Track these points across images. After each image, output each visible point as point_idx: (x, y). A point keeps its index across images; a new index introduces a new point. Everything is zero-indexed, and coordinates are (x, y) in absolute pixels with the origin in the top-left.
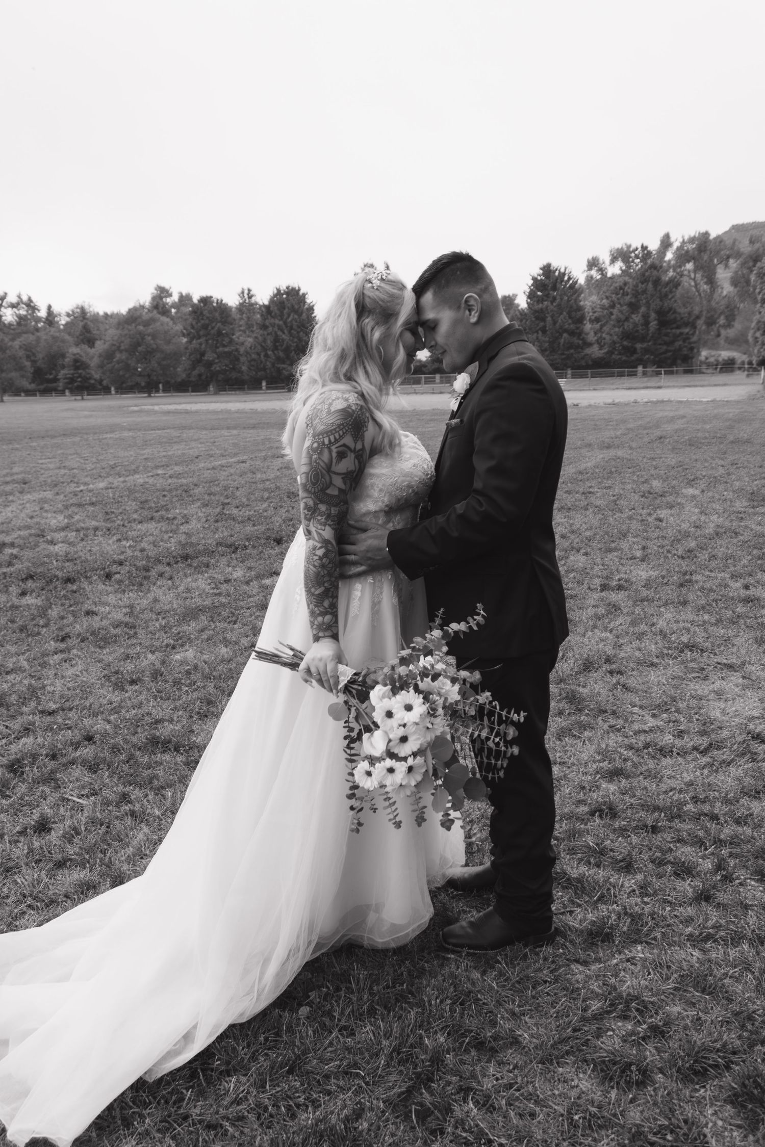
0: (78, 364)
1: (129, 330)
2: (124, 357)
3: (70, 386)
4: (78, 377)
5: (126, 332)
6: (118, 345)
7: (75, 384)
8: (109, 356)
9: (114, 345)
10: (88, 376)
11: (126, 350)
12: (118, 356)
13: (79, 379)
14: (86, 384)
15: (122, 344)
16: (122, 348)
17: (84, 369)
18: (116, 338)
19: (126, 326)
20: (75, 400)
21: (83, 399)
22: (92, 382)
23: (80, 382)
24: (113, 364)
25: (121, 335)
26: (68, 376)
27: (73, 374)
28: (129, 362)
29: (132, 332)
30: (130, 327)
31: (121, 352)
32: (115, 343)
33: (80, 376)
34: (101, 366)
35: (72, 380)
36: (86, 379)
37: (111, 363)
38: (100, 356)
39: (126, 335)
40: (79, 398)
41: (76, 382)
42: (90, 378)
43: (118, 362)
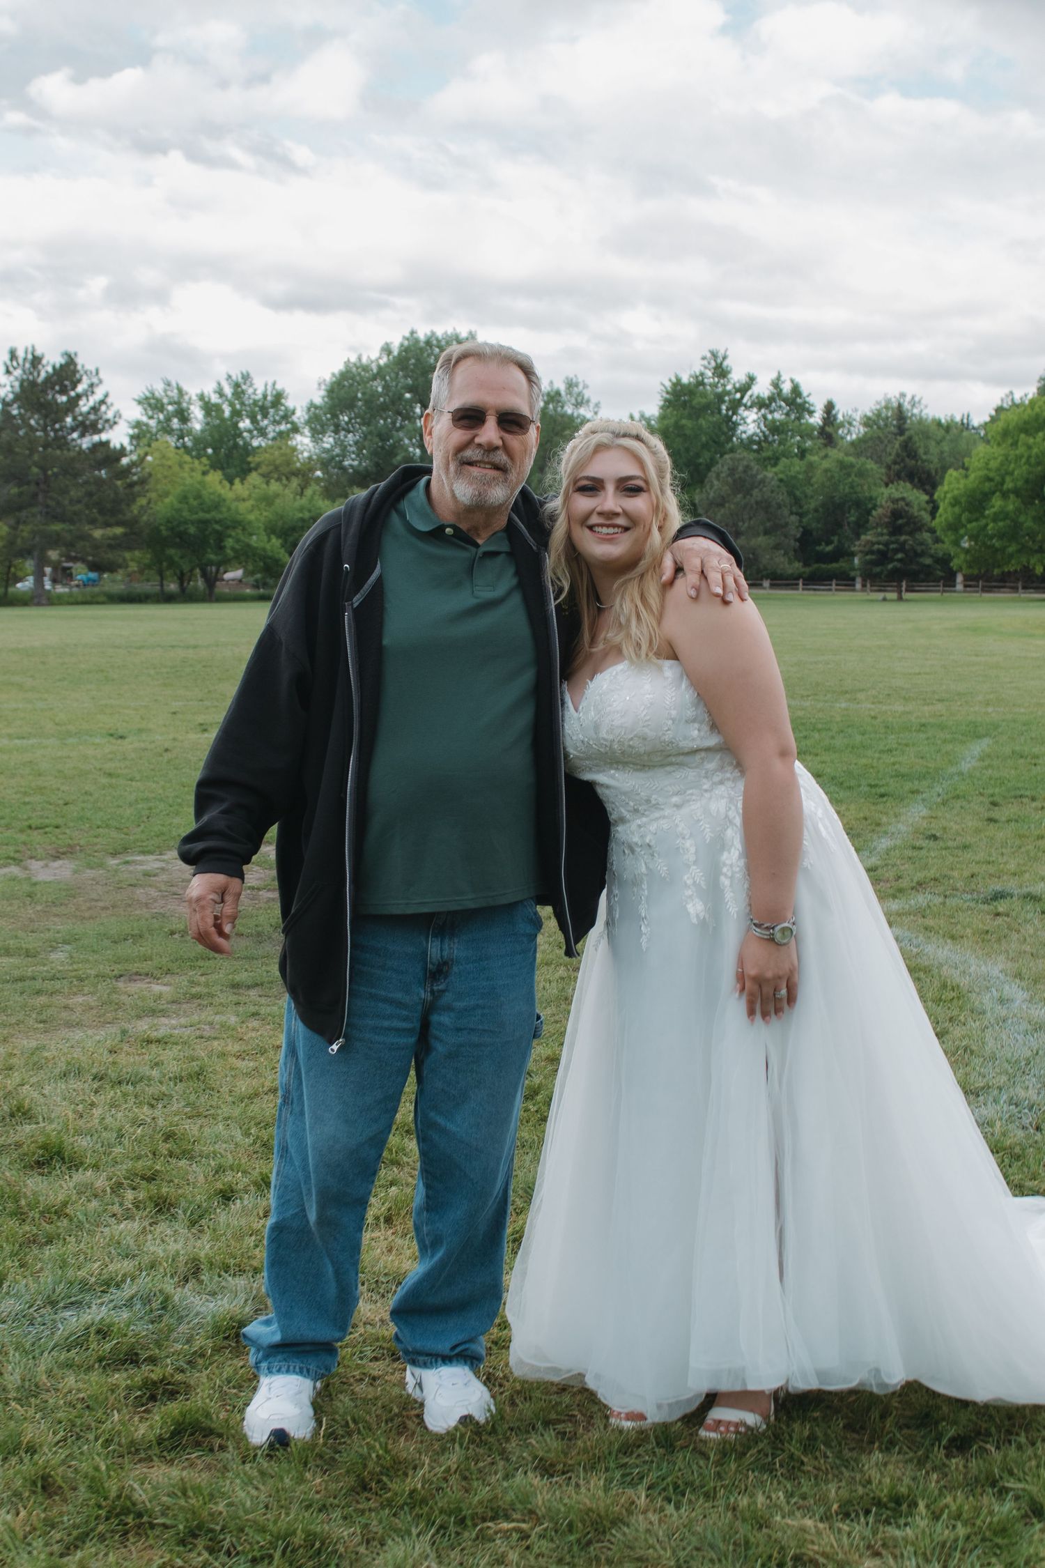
0: (900, 522)
1: (1029, 447)
2: (1011, 507)
3: (878, 569)
4: (896, 551)
5: (1021, 450)
6: (998, 478)
7: (890, 566)
8: (975, 503)
9: (990, 479)
10: (919, 549)
11: (1016, 492)
12: (997, 503)
13: (900, 556)
14: (914, 567)
15: (1008, 479)
16: (1009, 485)
17: (911, 533)
18: (994, 464)
19: (1023, 436)
20: (885, 599)
21: (900, 599)
22: (928, 561)
23: (900, 560)
24: (983, 522)
25: (1006, 456)
26: (876, 547)
27: (886, 544)
28: (1022, 518)
29: (1035, 450)
30: (1031, 440)
31: (1005, 495)
32: (991, 475)
33: (902, 548)
34: (954, 527)
35: (883, 557)
36: (915, 555)
37: (977, 520)
38: (955, 502)
39: (1020, 457)
40: (894, 596)
41: (892, 560)
42: (923, 554)
43: (995, 518)
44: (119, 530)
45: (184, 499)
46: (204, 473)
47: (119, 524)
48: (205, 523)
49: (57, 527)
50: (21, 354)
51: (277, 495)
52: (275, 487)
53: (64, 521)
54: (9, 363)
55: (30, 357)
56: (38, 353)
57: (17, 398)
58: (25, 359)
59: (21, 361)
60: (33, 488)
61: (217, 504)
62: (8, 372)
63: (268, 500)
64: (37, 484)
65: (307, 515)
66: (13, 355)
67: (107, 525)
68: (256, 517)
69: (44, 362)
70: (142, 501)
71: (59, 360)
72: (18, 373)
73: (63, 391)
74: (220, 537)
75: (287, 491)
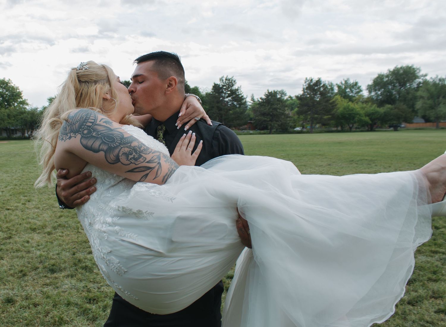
44: (330, 116)
45: (345, 109)
46: (348, 103)
47: (330, 115)
48: (350, 114)
49: (316, 116)
50: (308, 78)
51: (365, 107)
52: (365, 105)
53: (317, 114)
54: (306, 81)
55: (311, 79)
56: (312, 78)
58: (309, 80)
61: (352, 110)
62: (305, 83)
63: (363, 108)
65: (374, 111)
66: (306, 79)
67: (328, 115)
68: (362, 112)
69: (313, 80)
70: (335, 110)
71: (317, 80)
72: (308, 83)
73: (317, 86)
74: (354, 118)
75: (368, 106)
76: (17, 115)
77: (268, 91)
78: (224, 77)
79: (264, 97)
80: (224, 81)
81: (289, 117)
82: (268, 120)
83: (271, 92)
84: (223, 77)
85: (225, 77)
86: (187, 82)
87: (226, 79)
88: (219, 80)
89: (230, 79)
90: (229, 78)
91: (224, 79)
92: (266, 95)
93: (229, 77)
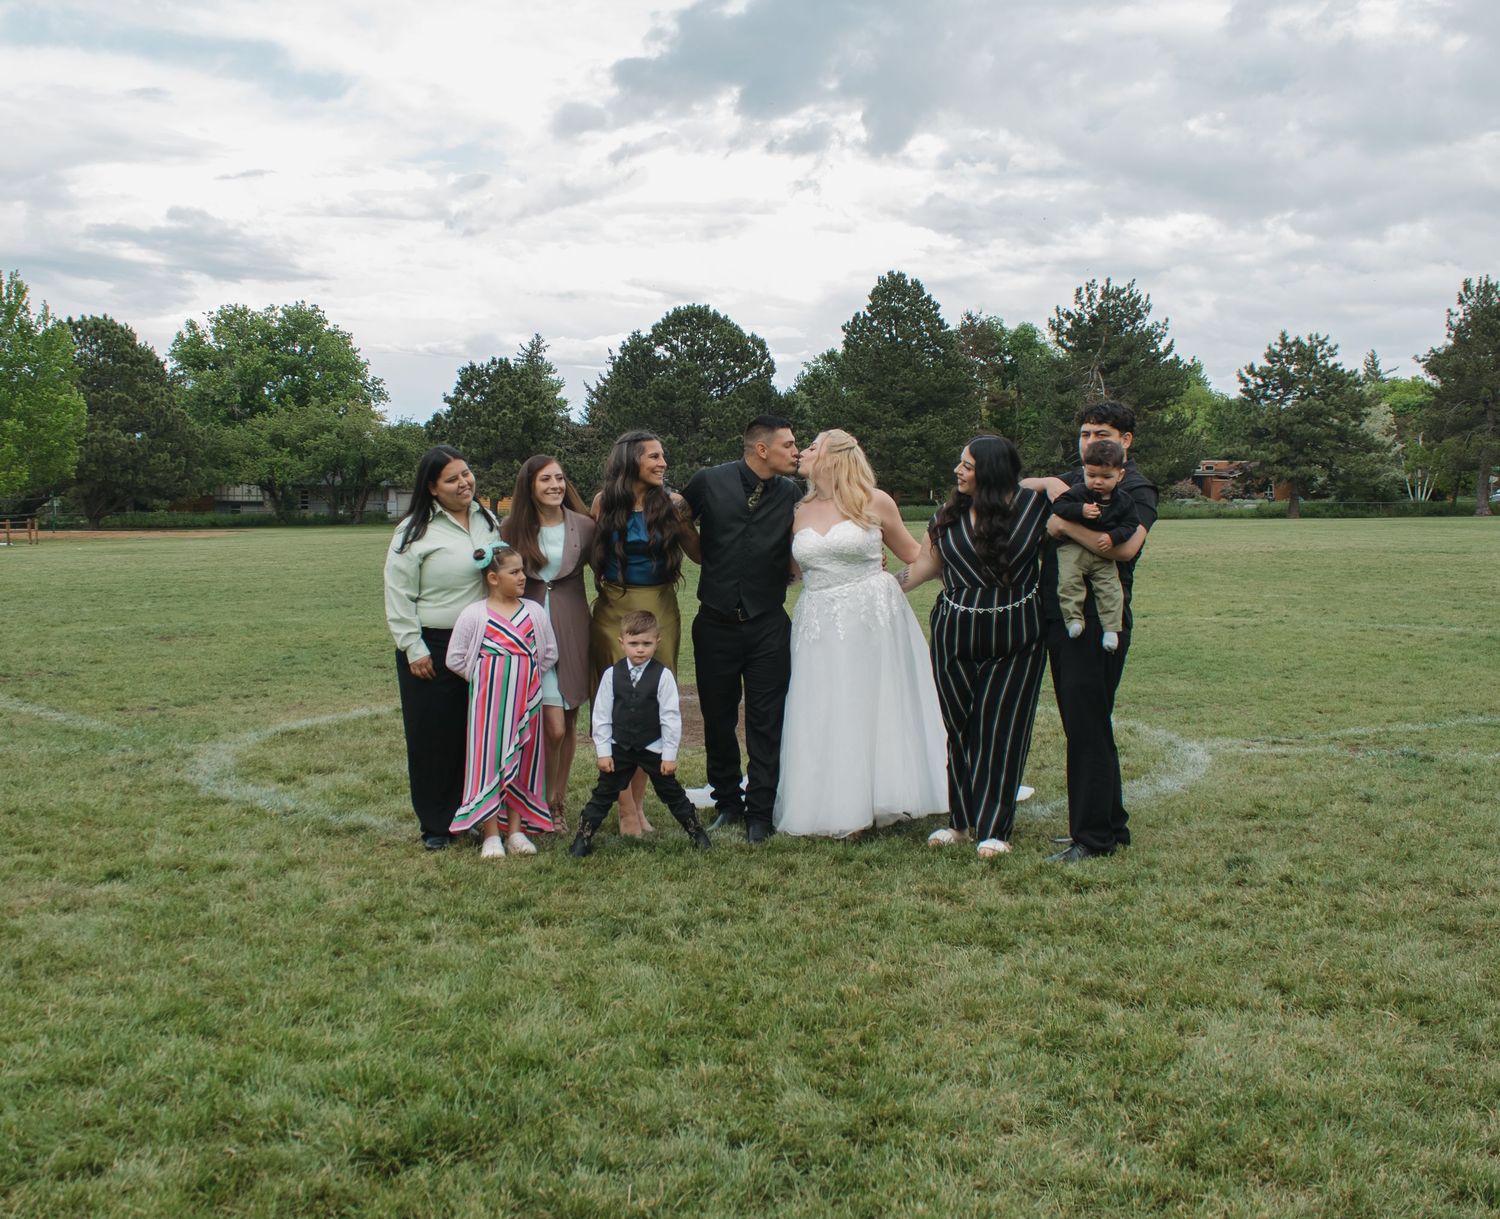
50: (1475, 284)
54: (1463, 293)
55: (1484, 286)
56: (1492, 281)
57: (1468, 325)
58: (1479, 288)
59: (1474, 289)
60: (1480, 407)
62: (1461, 301)
64: (1486, 403)
66: (1467, 286)
72: (1471, 301)
76: (304, 438)
77: (1283, 337)
78: (1096, 283)
79: (1261, 363)
80: (1098, 299)
81: (1379, 447)
82: (1274, 457)
83: (1297, 342)
84: (1090, 285)
85: (1101, 283)
86: (937, 307)
87: (1106, 294)
88: (1073, 299)
89: (1123, 291)
90: (1121, 287)
91: (1098, 293)
92: (1272, 356)
93: (1118, 283)
